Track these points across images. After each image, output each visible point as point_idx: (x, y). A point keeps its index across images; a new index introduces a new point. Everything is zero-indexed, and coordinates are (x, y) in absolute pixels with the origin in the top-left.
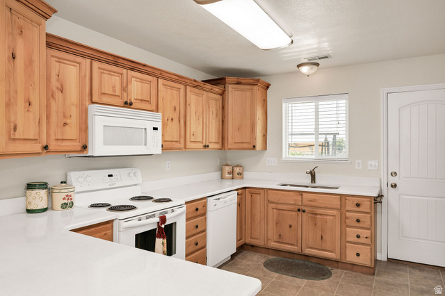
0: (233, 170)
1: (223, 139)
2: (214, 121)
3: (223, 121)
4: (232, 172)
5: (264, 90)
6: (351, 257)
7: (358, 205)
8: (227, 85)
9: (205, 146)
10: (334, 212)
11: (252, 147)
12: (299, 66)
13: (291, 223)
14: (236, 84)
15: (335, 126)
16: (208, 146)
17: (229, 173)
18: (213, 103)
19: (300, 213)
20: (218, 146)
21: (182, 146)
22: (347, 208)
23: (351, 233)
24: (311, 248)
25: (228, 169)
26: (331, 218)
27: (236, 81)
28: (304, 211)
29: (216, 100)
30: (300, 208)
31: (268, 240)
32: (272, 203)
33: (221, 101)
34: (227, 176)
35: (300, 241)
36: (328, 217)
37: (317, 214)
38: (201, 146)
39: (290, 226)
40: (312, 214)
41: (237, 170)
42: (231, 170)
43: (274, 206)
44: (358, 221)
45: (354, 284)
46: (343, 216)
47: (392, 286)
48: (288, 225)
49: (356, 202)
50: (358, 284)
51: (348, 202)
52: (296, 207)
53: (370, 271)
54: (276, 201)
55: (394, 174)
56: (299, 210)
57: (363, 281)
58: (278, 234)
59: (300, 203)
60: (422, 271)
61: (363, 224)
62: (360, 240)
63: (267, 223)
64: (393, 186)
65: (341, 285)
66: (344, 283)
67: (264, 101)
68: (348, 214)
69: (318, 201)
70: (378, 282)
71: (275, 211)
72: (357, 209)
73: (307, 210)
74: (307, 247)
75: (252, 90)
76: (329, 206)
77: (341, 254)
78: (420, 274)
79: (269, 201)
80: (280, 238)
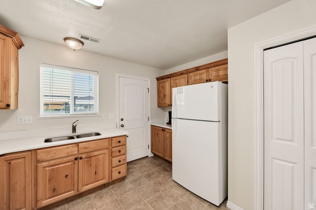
5: (16, 49)
7: (119, 142)
11: (5, 106)
12: (65, 39)
13: (67, 173)
19: (76, 162)
22: (113, 146)
23: (115, 160)
24: (86, 185)
26: (103, 156)
28: (81, 158)
30: (76, 156)
31: (37, 201)
32: (43, 161)
36: (100, 156)
37: (91, 157)
39: (67, 176)
40: (88, 158)
43: (46, 164)
44: (120, 152)
45: (124, 193)
46: (111, 151)
47: (138, 181)
48: (64, 175)
49: (118, 140)
50: (127, 192)
51: (113, 141)
52: (73, 157)
53: (123, 179)
54: (48, 159)
55: (122, 120)
56: (76, 159)
57: (125, 188)
58: (52, 189)
59: (76, 153)
60: (135, 164)
61: (122, 152)
62: (121, 163)
63: (36, 185)
64: (122, 126)
65: (120, 200)
66: (119, 197)
67: (17, 59)
68: (113, 149)
69: (92, 147)
70: (131, 183)
71: (47, 169)
72: (119, 144)
73: (84, 156)
74: (83, 186)
75: (4, 40)
76: (101, 148)
77: (109, 177)
78: (137, 166)
79: (38, 161)
80: (55, 192)
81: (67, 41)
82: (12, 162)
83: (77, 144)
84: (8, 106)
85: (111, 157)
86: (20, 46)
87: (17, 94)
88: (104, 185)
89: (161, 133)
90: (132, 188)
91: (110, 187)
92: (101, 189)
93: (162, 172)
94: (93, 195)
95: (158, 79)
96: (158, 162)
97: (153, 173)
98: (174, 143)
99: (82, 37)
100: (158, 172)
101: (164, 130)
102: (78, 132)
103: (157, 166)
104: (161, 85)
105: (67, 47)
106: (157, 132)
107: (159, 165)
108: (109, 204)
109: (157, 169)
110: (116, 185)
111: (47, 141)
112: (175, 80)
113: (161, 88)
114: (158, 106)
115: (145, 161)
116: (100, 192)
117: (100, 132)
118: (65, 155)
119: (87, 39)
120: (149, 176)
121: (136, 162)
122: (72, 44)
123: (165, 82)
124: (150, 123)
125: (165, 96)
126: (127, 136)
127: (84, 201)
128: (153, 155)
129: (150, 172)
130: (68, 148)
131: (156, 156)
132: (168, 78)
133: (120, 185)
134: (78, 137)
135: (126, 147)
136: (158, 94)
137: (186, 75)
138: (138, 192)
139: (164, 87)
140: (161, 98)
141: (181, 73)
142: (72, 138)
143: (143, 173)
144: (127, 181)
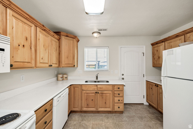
0: (63, 76)
1: (59, 62)
2: (55, 52)
3: (59, 53)
4: (62, 77)
6: (116, 109)
7: (119, 88)
8: (61, 36)
9: (50, 66)
10: (110, 92)
11: (73, 66)
13: (93, 99)
14: (66, 36)
15: (104, 58)
16: (52, 66)
17: (61, 78)
18: (54, 43)
19: (96, 94)
20: (57, 65)
21: (33, 65)
22: (115, 90)
23: (116, 99)
24: (101, 108)
25: (60, 76)
27: (66, 35)
28: (98, 93)
29: (56, 42)
30: (96, 91)
31: (82, 107)
32: (84, 90)
33: (58, 43)
34: (60, 79)
35: (96, 106)
36: (108, 94)
37: (103, 94)
38: (47, 65)
39: (92, 100)
40: (101, 94)
41: (65, 76)
42: (62, 76)
43: (85, 92)
44: (119, 94)
45: (121, 121)
46: (113, 93)
47: (132, 118)
48: (91, 100)
49: (118, 87)
50: (123, 121)
51: (115, 87)
52: (95, 92)
53: (122, 112)
54: (86, 90)
55: (123, 75)
56: (96, 93)
57: (123, 119)
58: (87, 104)
59: (96, 89)
60: (132, 106)
61: (120, 95)
62: (120, 102)
63: (82, 100)
64: (123, 79)
65: (118, 124)
66: (118, 123)
67: (77, 47)
68: (115, 92)
69: (104, 88)
70: (127, 117)
71: (85, 94)
72: (118, 90)
73: (100, 92)
74: (99, 108)
75: (73, 40)
76: (108, 90)
77: (113, 108)
78: (133, 108)
79: (82, 90)
80: (88, 106)
81: (93, 34)
82: (75, 88)
83: (97, 85)
84: (74, 66)
85: (114, 97)
86: (78, 41)
87: (77, 61)
88: (110, 111)
89: (154, 88)
90: (126, 120)
91: (114, 114)
92: (109, 113)
93: (154, 120)
94: (104, 115)
95: (152, 45)
96: (152, 110)
97: (145, 117)
98: (165, 98)
99: (99, 30)
100: (150, 118)
101: (157, 86)
102: (99, 80)
103: (150, 113)
104: (156, 49)
105: (94, 37)
106: (151, 87)
107: (153, 114)
108: (111, 123)
109: (149, 115)
110: (117, 114)
111: (86, 82)
112: (170, 43)
113: (156, 52)
114: (153, 66)
115: (140, 107)
116: (107, 114)
117: (109, 81)
118: (92, 90)
119: (101, 30)
120: (141, 118)
121: (133, 105)
122: (96, 35)
123: (160, 46)
124: (145, 79)
125: (159, 58)
126: (125, 86)
127: (100, 116)
128: (148, 104)
129: (143, 116)
130: (93, 86)
131: (150, 106)
132: (163, 42)
133: (119, 115)
134: (98, 82)
135: (123, 92)
136: (153, 57)
137: (183, 37)
138: (130, 125)
139: (158, 51)
140: (156, 59)
141: (177, 36)
142: (95, 82)
143: (137, 114)
144: (124, 115)
